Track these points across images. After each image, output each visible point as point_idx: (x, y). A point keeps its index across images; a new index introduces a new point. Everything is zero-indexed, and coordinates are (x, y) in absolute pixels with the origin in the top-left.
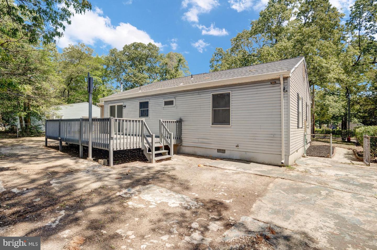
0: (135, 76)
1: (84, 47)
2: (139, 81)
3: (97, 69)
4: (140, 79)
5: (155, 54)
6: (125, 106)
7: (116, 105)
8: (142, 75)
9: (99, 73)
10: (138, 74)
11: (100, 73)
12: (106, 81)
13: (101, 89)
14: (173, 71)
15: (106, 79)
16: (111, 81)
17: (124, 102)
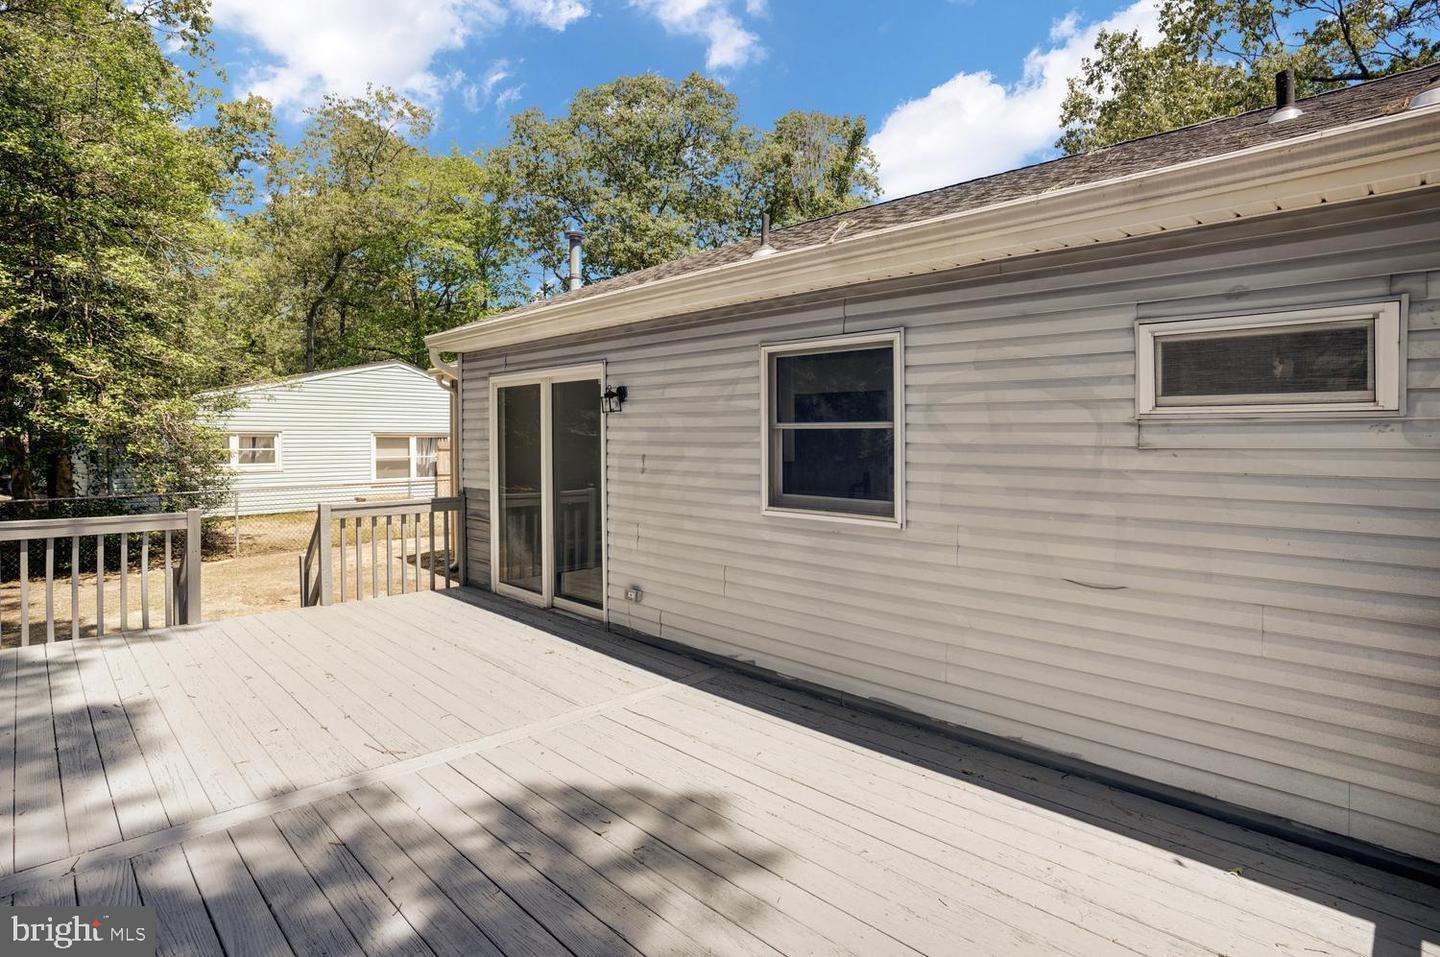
0: (627, 228)
1: (391, 104)
2: (651, 251)
3: (454, 209)
4: (652, 245)
5: (721, 124)
6: (621, 394)
7: (545, 378)
8: (665, 225)
9: (461, 223)
10: (645, 219)
11: (467, 226)
12: (494, 263)
13: (473, 299)
14: (823, 194)
15: (495, 256)
16: (516, 262)
17: (611, 357)
